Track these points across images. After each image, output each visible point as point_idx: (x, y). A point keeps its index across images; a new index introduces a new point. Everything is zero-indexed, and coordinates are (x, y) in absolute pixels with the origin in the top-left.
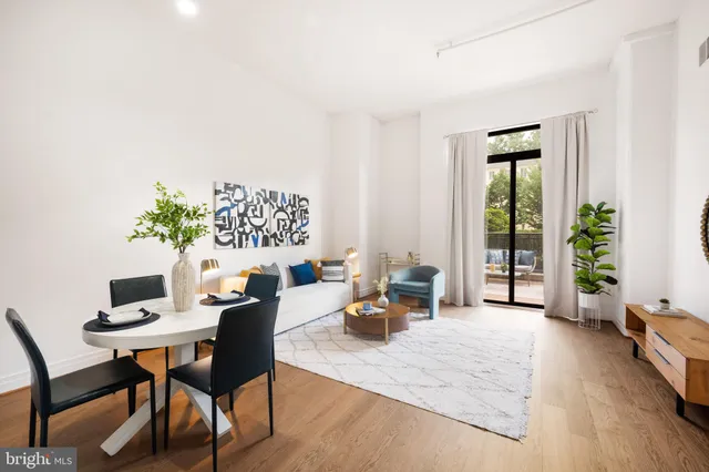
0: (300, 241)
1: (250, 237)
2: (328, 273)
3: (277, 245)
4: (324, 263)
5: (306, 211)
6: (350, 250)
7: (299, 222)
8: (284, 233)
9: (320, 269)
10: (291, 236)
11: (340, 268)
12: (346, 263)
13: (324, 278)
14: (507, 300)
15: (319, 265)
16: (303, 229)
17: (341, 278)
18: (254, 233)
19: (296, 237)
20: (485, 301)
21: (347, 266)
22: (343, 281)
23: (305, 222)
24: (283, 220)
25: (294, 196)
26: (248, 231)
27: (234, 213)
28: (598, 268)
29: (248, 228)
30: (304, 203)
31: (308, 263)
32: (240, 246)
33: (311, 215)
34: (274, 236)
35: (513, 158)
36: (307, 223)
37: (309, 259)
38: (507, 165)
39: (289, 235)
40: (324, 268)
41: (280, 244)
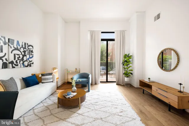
0: (28, 65)
2: (45, 79)
3: (13, 67)
4: (43, 75)
5: (32, 51)
6: (54, 69)
7: (28, 57)
8: (18, 61)
9: (41, 77)
10: (23, 63)
11: (51, 76)
12: (54, 74)
13: (43, 81)
14: (106, 81)
15: (40, 76)
16: (30, 60)
17: (51, 80)
19: (26, 63)
20: (100, 82)
21: (54, 75)
22: (52, 82)
23: (31, 56)
24: (18, 55)
25: (25, 43)
28: (129, 71)
30: (30, 47)
31: (34, 75)
33: (35, 53)
34: (12, 63)
35: (107, 40)
36: (33, 57)
37: (34, 73)
38: (105, 42)
39: (21, 62)
40: (43, 77)
41: (16, 67)
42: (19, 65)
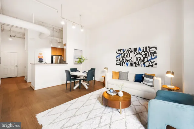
1: (125, 63)
18: (127, 62)
26: (124, 61)
27: (120, 57)
29: (125, 61)
32: (122, 65)
41: (138, 66)
42: (140, 65)
